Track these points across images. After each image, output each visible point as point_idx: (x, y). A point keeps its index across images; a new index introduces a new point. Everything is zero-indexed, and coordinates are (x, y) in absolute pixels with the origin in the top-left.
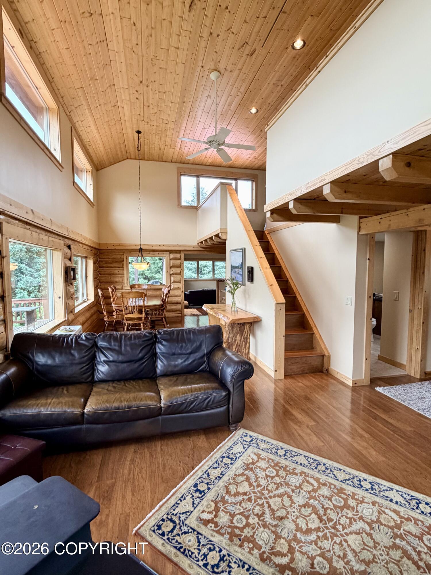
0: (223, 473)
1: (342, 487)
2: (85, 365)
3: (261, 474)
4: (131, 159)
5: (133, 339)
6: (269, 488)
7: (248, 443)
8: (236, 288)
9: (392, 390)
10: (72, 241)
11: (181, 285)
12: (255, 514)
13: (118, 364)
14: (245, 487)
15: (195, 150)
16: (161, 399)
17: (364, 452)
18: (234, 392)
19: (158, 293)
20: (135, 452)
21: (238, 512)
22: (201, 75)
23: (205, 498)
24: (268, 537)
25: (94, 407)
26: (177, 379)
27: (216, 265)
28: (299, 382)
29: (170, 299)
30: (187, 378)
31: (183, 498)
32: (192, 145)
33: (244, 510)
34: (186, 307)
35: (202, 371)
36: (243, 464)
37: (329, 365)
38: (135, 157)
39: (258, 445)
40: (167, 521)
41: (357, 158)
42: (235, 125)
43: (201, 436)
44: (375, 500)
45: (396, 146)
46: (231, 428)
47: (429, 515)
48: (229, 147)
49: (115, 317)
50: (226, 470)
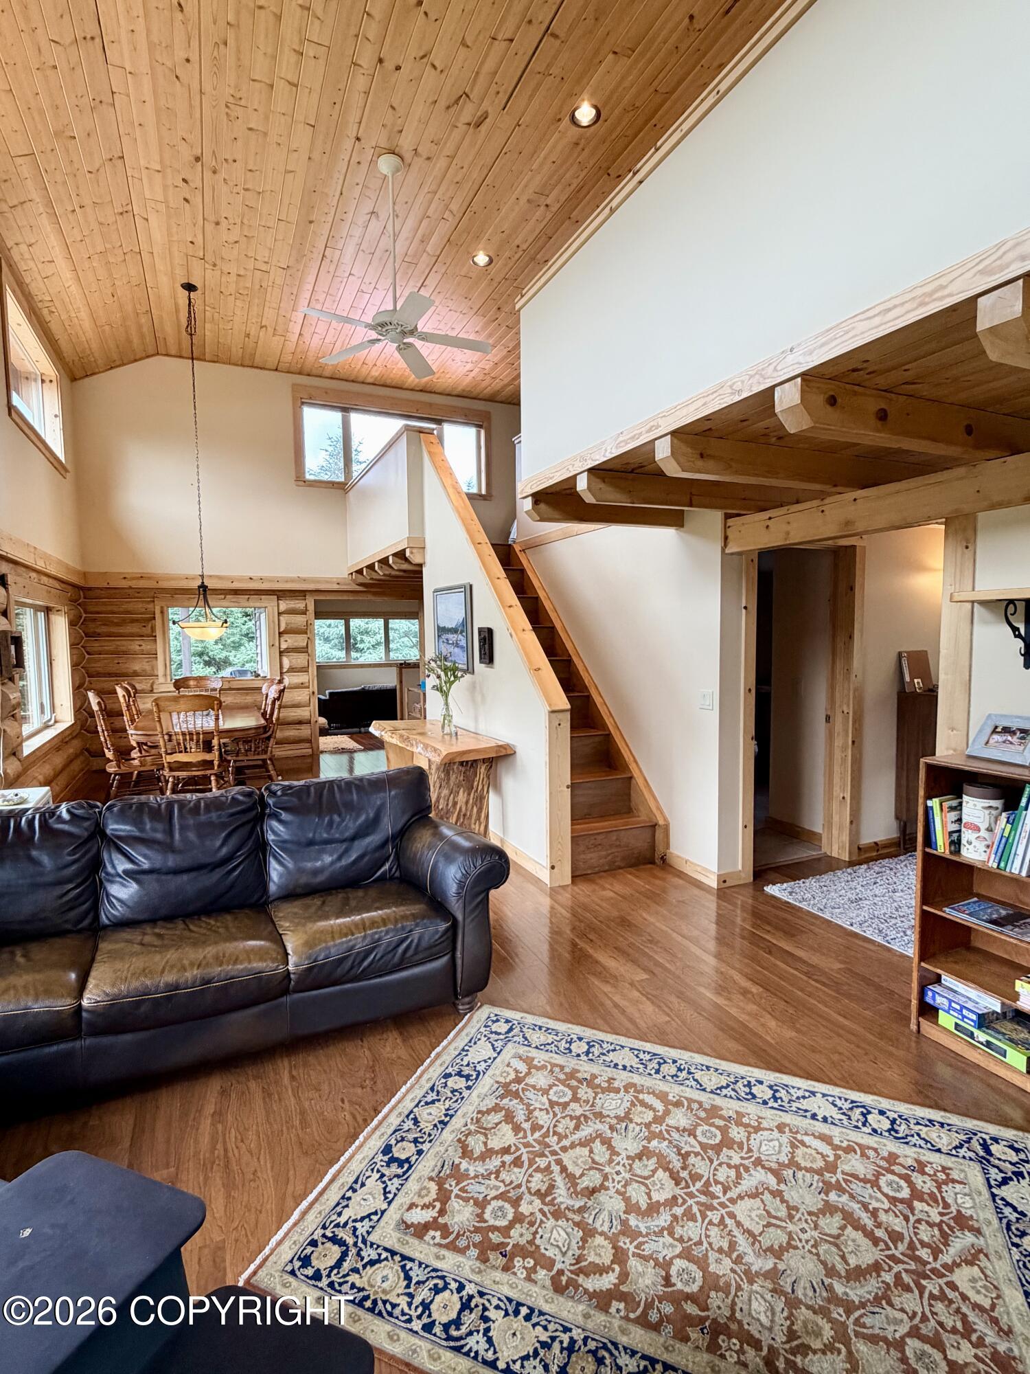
0: (450, 1112)
1: (714, 1103)
2: (72, 886)
3: (539, 1101)
4: (167, 355)
5: (203, 812)
6: (560, 1129)
7: (502, 1037)
8: (452, 679)
9: (797, 889)
10: (11, 566)
11: (310, 678)
12: (533, 1191)
13: (163, 877)
14: (505, 1137)
15: (338, 344)
16: (287, 954)
17: (753, 1025)
18: (465, 923)
19: (249, 699)
20: (224, 1093)
21: (493, 1193)
22: (355, 159)
23: (414, 1175)
24: (566, 1236)
25: (108, 990)
26: (324, 903)
27: (392, 629)
28: (604, 889)
29: (284, 713)
30: (348, 899)
31: (360, 1182)
32: (331, 331)
33: (508, 1188)
34: (324, 732)
35: (382, 878)
36: (497, 1085)
37: (668, 846)
38: (180, 349)
39: (526, 1039)
40: (323, 1243)
41: (727, 381)
42: (437, 291)
43: (390, 1034)
44: (783, 1121)
45: (809, 358)
46: (460, 1007)
47: (887, 1134)
48: (427, 341)
49: (136, 762)
50: (456, 1104)
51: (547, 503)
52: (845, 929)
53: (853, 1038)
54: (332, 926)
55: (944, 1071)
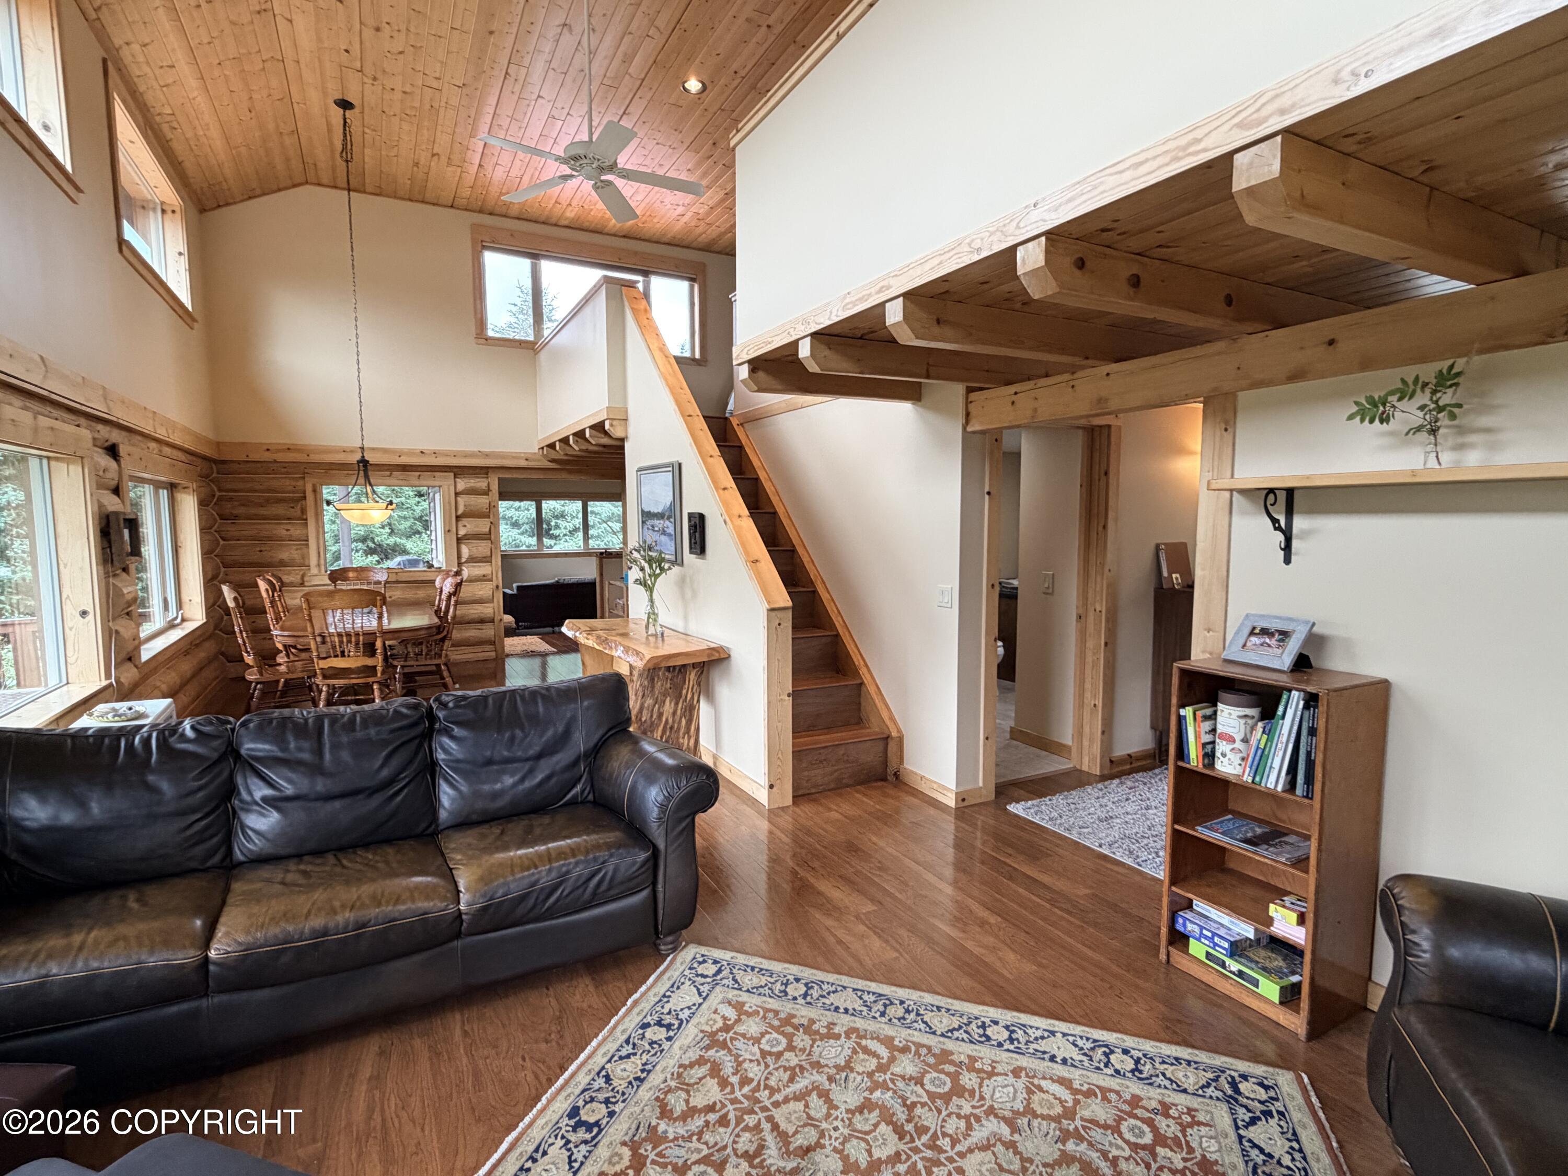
0: (648, 1067)
1: (945, 1047)
2: (198, 816)
3: (748, 1051)
4: (319, 184)
5: (358, 728)
6: (772, 1082)
7: (709, 980)
8: (658, 571)
9: (1043, 807)
10: (124, 433)
11: (494, 569)
12: (740, 1153)
13: (312, 804)
14: (709, 1093)
15: (526, 179)
16: (459, 892)
17: (990, 958)
18: (669, 851)
19: (421, 594)
20: (383, 1053)
21: (694, 1157)
23: (604, 1140)
25: (241, 938)
26: (502, 833)
27: (592, 512)
28: (830, 810)
29: (462, 611)
30: (531, 827)
31: (541, 1151)
32: (517, 163)
33: (711, 1150)
34: (510, 632)
35: (573, 802)
36: (701, 1035)
37: (901, 760)
38: (335, 179)
39: (736, 981)
41: (965, 238)
42: (643, 119)
43: (580, 980)
44: (1019, 1063)
45: (1053, 215)
46: (662, 947)
47: (1130, 1075)
48: (629, 179)
49: (283, 668)
50: (654, 1058)
51: (768, 371)
52: (1093, 850)
53: (1098, 971)
54: (512, 859)
55: (1194, 1004)
